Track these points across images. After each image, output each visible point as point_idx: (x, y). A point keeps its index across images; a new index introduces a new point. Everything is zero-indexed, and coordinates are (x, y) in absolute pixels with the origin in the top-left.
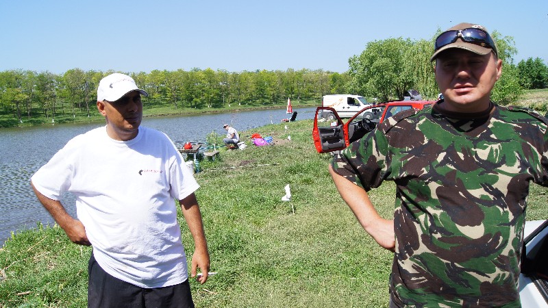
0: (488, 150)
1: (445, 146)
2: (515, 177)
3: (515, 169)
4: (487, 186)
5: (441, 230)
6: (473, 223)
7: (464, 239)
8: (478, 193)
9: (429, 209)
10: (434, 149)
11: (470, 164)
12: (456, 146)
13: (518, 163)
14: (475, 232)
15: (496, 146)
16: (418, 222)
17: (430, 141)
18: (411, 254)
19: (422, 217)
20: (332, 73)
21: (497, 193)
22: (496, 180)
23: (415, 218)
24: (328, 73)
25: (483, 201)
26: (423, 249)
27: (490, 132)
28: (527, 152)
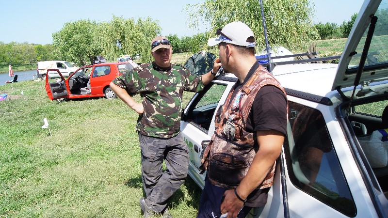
0: (172, 80)
1: (160, 79)
2: (181, 87)
3: (180, 85)
4: (174, 91)
5: (163, 106)
6: (172, 102)
7: (170, 108)
8: (171, 93)
9: (158, 100)
10: (157, 80)
11: (168, 84)
12: (164, 79)
13: (181, 83)
14: (172, 105)
15: (175, 78)
16: (154, 104)
17: (155, 77)
18: (151, 115)
19: (155, 102)
20: (36, 45)
21: (176, 93)
22: (176, 89)
23: (152, 103)
24: (33, 45)
25: (173, 96)
26: (156, 113)
27: (172, 73)
28: (183, 79)
